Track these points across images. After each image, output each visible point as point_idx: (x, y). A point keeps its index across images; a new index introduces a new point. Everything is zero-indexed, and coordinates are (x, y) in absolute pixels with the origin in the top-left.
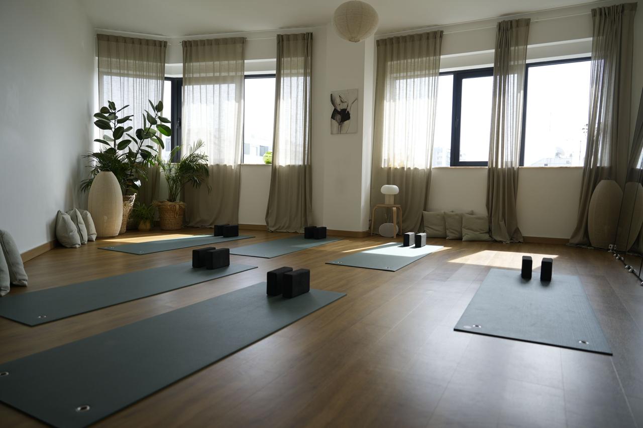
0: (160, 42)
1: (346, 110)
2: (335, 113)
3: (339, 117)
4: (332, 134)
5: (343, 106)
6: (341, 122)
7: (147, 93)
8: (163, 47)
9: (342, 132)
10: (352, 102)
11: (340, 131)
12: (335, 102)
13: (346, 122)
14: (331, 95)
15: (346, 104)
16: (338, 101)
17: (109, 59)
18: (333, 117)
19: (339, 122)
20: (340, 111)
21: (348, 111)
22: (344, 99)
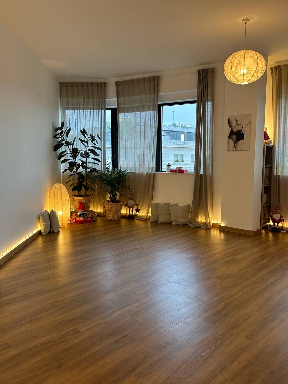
0: (101, 83)
1: (241, 131)
2: (232, 134)
3: (234, 137)
4: (228, 150)
5: (239, 128)
6: (236, 141)
7: (93, 122)
8: (103, 87)
9: (237, 149)
10: (246, 125)
11: (235, 149)
12: (232, 124)
13: (241, 142)
14: (229, 118)
15: (241, 126)
16: (234, 124)
17: (68, 99)
18: (230, 137)
19: (235, 140)
20: (235, 132)
21: (243, 132)
22: (239, 123)
